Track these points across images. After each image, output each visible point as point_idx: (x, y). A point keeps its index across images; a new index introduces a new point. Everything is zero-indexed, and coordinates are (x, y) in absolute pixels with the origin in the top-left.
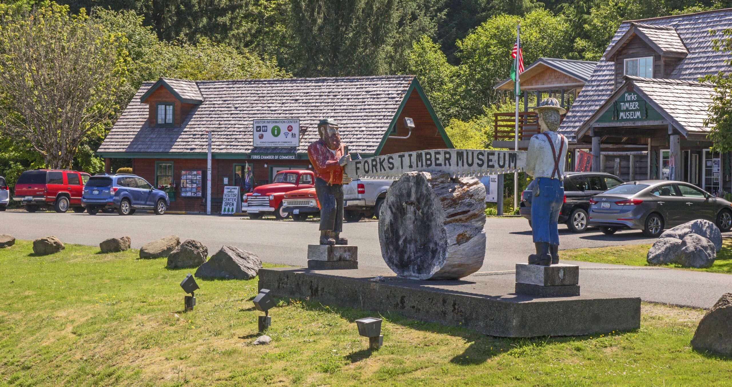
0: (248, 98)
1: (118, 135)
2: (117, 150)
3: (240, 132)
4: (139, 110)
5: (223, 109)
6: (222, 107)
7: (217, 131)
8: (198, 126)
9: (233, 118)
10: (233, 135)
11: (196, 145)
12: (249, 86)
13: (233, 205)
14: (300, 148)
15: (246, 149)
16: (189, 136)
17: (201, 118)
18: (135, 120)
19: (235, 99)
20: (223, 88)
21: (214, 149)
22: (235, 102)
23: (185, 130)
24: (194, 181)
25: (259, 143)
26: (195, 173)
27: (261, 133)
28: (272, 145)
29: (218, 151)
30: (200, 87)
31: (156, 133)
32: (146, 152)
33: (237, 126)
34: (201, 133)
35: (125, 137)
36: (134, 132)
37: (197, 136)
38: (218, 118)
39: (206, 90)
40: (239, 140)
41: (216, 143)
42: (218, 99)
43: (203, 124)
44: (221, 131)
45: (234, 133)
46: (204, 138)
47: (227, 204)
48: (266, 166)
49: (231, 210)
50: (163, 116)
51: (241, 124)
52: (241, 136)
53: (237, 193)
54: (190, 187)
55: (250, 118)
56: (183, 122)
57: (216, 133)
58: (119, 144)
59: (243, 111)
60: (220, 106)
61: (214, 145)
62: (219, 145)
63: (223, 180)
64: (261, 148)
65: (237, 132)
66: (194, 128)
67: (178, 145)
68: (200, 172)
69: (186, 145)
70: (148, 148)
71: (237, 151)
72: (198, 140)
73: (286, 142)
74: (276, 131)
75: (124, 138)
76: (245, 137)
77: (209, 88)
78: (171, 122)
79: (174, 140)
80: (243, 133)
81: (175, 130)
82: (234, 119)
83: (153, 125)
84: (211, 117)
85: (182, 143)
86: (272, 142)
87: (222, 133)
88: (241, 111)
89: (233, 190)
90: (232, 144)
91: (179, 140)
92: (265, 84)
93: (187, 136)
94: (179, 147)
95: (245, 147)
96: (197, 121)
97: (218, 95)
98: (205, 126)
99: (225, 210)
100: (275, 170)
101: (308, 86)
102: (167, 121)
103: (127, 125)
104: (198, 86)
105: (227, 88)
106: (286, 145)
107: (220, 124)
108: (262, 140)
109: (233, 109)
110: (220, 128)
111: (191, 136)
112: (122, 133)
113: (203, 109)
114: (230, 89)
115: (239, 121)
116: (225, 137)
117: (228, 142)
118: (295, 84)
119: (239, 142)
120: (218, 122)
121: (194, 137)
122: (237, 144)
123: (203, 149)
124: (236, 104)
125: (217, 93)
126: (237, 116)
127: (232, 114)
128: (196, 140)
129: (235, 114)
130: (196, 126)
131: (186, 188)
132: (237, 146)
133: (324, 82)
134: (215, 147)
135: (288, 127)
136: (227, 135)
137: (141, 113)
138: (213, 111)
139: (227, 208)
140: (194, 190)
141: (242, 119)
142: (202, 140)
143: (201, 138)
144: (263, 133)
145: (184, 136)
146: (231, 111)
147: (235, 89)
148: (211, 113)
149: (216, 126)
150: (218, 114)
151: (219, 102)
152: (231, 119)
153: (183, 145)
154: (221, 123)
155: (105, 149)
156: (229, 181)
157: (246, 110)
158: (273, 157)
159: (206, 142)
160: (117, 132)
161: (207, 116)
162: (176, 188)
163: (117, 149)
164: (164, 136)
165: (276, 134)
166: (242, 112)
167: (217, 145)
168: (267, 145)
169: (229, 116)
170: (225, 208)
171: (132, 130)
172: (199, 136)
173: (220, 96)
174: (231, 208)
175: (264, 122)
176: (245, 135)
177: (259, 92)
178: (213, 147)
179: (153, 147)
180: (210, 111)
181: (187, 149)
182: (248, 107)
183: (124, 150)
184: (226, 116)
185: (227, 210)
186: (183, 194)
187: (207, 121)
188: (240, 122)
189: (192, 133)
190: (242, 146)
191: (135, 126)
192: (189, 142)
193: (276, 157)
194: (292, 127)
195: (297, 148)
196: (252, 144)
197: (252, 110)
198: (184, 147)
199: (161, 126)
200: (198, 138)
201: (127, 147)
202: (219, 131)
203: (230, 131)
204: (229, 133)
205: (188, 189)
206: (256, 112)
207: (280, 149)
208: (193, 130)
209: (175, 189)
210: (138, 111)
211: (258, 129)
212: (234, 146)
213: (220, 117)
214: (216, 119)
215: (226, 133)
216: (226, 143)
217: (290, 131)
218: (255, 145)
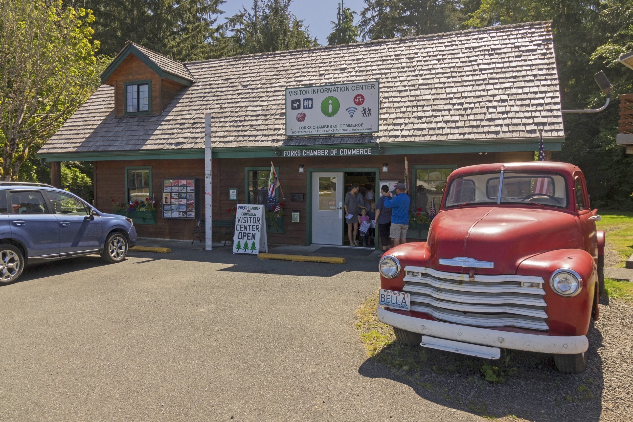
0: (261, 74)
1: (70, 130)
2: (65, 150)
3: (258, 116)
4: (105, 99)
5: (224, 89)
6: (222, 88)
7: (218, 118)
8: (188, 112)
9: (242, 98)
10: (245, 121)
11: (185, 138)
12: (260, 60)
13: (254, 237)
14: (380, 134)
15: (273, 141)
16: (173, 126)
17: (191, 102)
18: (97, 111)
19: (241, 76)
20: (222, 66)
21: (215, 142)
22: (241, 80)
23: (168, 118)
24: (183, 195)
25: (297, 130)
26: (184, 182)
27: (301, 110)
28: (324, 132)
29: (222, 145)
30: (189, 68)
31: (124, 124)
32: (106, 151)
33: (250, 108)
34: (192, 121)
35: (80, 132)
36: (93, 125)
37: (186, 126)
38: (217, 100)
39: (197, 71)
40: (258, 128)
41: (218, 134)
42: (216, 79)
43: (195, 110)
44: (225, 117)
45: (247, 118)
46: (197, 128)
47: (242, 236)
48: (301, 170)
49: (250, 246)
50: (135, 101)
51: (257, 106)
52: (259, 122)
53: (260, 216)
54: (177, 203)
55: (270, 97)
56: (164, 109)
57: (217, 120)
58: (70, 141)
59: (257, 89)
60: (220, 86)
61: (215, 137)
62: (224, 137)
63: (228, 194)
64: (300, 138)
65: (252, 116)
66: (182, 115)
67: (156, 139)
68: (192, 182)
69: (168, 139)
70: (109, 145)
71: (257, 144)
72: (187, 131)
73: (351, 126)
74: (330, 107)
75: (78, 134)
76: (267, 123)
77: (202, 68)
78: (147, 109)
79: (150, 132)
80: (263, 118)
81: (153, 119)
82: (244, 100)
83: (120, 115)
84: (208, 100)
85: (162, 137)
86: (322, 127)
87: (227, 119)
88: (253, 89)
89: (252, 211)
90: (246, 133)
91: (156, 132)
92: (285, 56)
93: (170, 127)
94: (157, 142)
95: (271, 138)
96: (186, 106)
97: (215, 74)
98: (198, 112)
99: (239, 247)
100: (317, 176)
101: (355, 53)
102: (141, 109)
103: (85, 117)
104: (186, 67)
105: (228, 65)
106: (350, 130)
107: (221, 108)
108: (302, 124)
109: (240, 88)
110: (222, 112)
111: (177, 126)
112: (77, 128)
113: (194, 92)
114: (232, 67)
115: (253, 101)
116: (232, 124)
117: (238, 131)
118: (332, 52)
119: (258, 130)
120: (219, 106)
121: (182, 127)
122: (254, 133)
123: (196, 143)
124: (244, 82)
125: (213, 72)
126: (248, 96)
127: (239, 94)
128: (184, 131)
129: (244, 93)
130: (184, 113)
131: (171, 204)
132: (256, 136)
133: (381, 46)
134: (217, 139)
135: (356, 98)
136: (236, 121)
137: (107, 102)
138: (209, 93)
139: (243, 242)
140: (184, 209)
141: (257, 99)
142: (194, 131)
143: (193, 128)
144: (305, 111)
145: (165, 127)
146: (238, 90)
147: (240, 66)
148: (207, 94)
149: (217, 110)
150: (218, 96)
151: (217, 82)
152: (239, 100)
153: (164, 139)
154: (224, 106)
155: (49, 148)
156: (238, 194)
157: (261, 88)
158: (326, 153)
159: (201, 132)
160: (71, 126)
161: (201, 99)
162: (156, 205)
163: (66, 148)
164: (135, 128)
165: (330, 111)
166: (255, 91)
167: (220, 137)
168: (312, 132)
169: (235, 96)
170: (239, 244)
171: (91, 123)
172: (190, 126)
173: (219, 75)
174: (250, 243)
175: (307, 92)
176: (266, 120)
177: (277, 66)
178: (213, 139)
179: (117, 143)
180: (205, 93)
181: (171, 144)
182: (263, 84)
183: (74, 150)
184: (230, 97)
185: (242, 245)
186: (167, 215)
187: (201, 105)
188: (255, 104)
189: (178, 121)
190: (265, 135)
191: (96, 118)
192: (173, 134)
193: (334, 153)
194: (363, 97)
195: (375, 135)
196: (282, 132)
197: (272, 87)
198: (165, 141)
199: (131, 115)
200: (189, 128)
201: (79, 145)
202: (221, 117)
203: (240, 116)
204: (238, 119)
205: (173, 207)
206: (278, 89)
207: (338, 137)
208: (179, 117)
209: (154, 207)
210: (104, 101)
211: (296, 105)
212: (250, 136)
213: (220, 100)
214: (216, 102)
215: (233, 119)
216: (235, 134)
217: (359, 104)
218: (290, 134)
